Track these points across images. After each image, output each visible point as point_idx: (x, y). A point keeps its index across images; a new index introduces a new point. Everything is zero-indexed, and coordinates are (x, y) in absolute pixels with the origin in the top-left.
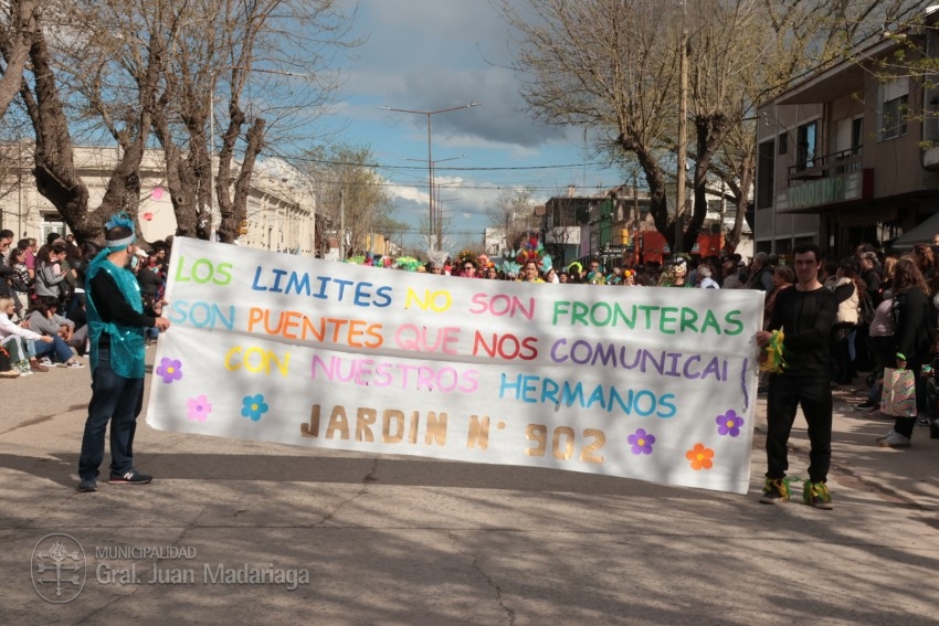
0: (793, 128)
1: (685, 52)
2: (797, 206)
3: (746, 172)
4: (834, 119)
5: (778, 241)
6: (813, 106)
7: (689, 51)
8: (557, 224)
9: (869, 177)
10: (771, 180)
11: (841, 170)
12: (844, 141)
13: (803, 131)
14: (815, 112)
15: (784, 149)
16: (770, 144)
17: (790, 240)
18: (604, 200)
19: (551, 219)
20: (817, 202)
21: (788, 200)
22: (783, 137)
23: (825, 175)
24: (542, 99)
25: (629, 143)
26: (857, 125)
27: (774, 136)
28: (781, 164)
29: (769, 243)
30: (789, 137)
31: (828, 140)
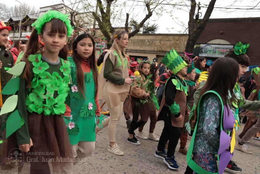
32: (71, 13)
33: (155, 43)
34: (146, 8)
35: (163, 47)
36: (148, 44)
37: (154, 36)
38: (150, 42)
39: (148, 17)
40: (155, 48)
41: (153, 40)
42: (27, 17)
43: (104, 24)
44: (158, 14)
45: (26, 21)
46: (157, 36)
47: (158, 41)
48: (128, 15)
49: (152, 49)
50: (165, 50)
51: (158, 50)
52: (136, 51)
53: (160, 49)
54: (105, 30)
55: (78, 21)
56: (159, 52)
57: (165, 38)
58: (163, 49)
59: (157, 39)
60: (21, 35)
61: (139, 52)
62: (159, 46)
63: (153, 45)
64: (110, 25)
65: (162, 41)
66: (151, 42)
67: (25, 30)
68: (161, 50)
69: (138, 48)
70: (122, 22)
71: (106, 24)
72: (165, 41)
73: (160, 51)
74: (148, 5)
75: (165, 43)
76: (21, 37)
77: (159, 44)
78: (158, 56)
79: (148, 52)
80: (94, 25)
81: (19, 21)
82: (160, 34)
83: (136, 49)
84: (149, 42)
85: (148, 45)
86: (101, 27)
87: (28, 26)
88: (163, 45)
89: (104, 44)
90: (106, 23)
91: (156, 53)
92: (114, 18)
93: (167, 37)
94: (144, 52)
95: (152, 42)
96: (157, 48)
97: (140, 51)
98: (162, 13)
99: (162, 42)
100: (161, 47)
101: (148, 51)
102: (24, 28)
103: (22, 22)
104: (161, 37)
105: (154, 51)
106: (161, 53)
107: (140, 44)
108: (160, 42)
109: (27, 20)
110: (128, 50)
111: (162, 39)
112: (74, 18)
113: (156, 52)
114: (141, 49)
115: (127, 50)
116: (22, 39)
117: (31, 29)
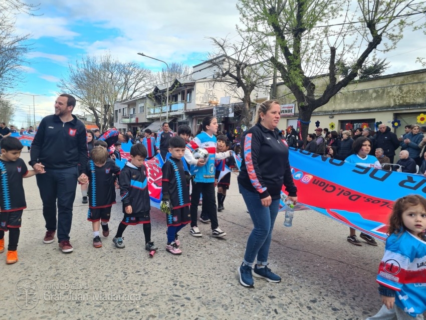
0: (122, 108)
2: (124, 123)
4: (130, 107)
9: (137, 119)
10: (117, 117)
11: (131, 118)
12: (132, 113)
13: (124, 109)
14: (126, 106)
15: (120, 112)
16: (117, 111)
17: (121, 129)
20: (128, 123)
21: (122, 122)
23: (128, 118)
25: (92, 108)
26: (134, 109)
27: (118, 109)
28: (120, 115)
30: (121, 110)
31: (129, 111)
32: (236, 66)
33: (390, 92)
34: (369, 31)
35: (406, 97)
36: (374, 95)
37: (387, 80)
38: (379, 92)
39: (372, 46)
40: (389, 101)
41: (383, 89)
42: (176, 82)
43: (292, 73)
44: (393, 36)
45: (175, 88)
46: (392, 79)
47: (395, 87)
48: (333, 50)
49: (384, 103)
50: (412, 101)
51: (398, 104)
52: (353, 111)
53: (401, 102)
54: (293, 83)
55: (249, 76)
56: (399, 108)
57: (410, 80)
58: (408, 101)
59: (393, 84)
60: (171, 108)
61: (357, 112)
62: (397, 97)
63: (385, 95)
64: (302, 73)
65: (403, 86)
66: (381, 91)
67: (176, 100)
68: (404, 102)
69: (355, 105)
70: (322, 65)
71: (296, 72)
72: (411, 85)
73: (401, 106)
74: (371, 25)
75: (411, 89)
76: (171, 111)
77: (398, 93)
78: (396, 116)
79: (375, 110)
80: (275, 77)
81: (166, 89)
82: (399, 73)
83: (352, 108)
84: (376, 92)
85: (375, 98)
86: (287, 79)
87: (179, 94)
88: (406, 93)
89: (292, 107)
90: (295, 70)
91: (393, 111)
92: (308, 60)
93: (415, 78)
94: (367, 111)
95: (384, 92)
96: (395, 100)
97: (360, 110)
98: (402, 33)
99: (405, 89)
100: (403, 97)
101: (375, 108)
102: (174, 98)
103: (170, 90)
104: (401, 79)
105: (389, 107)
106: (403, 109)
107: (359, 98)
108: (400, 88)
109: (176, 86)
110: (336, 111)
111: (403, 82)
112: (243, 72)
113: (393, 107)
114: (362, 107)
115: (334, 111)
116: (172, 114)
117: (183, 98)
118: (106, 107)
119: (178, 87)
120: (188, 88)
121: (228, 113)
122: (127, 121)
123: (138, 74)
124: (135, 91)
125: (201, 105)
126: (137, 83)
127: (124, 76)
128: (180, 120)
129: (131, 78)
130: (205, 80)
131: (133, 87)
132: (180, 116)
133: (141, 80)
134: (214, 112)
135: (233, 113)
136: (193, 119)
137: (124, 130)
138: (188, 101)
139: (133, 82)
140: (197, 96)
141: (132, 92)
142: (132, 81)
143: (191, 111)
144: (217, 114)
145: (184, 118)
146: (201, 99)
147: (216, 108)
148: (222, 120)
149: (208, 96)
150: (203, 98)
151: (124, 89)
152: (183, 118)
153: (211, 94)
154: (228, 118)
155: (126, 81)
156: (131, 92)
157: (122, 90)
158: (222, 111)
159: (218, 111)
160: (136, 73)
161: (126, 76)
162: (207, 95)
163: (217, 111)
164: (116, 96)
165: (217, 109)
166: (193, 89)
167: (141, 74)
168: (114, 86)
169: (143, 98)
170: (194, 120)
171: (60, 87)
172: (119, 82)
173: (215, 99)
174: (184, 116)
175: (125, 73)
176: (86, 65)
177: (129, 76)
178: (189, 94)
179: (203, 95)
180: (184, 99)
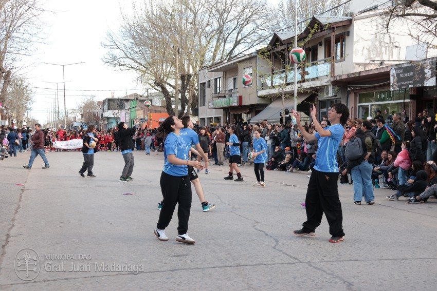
0: (212, 79)
1: (177, 53)
2: (217, 107)
3: (191, 91)
4: (227, 77)
5: (208, 118)
6: (220, 72)
7: (179, 53)
8: (109, 109)
9: (240, 98)
10: (204, 96)
11: (230, 96)
12: (231, 87)
13: (216, 80)
14: (221, 74)
15: (209, 86)
16: (204, 83)
17: (212, 118)
18: (131, 100)
19: (106, 107)
20: (224, 106)
21: (213, 104)
22: (209, 81)
23: (224, 97)
24: (109, 60)
25: (159, 83)
26: (235, 79)
27: (206, 81)
28: (209, 92)
29: (204, 119)
30: (211, 82)
31: (225, 84)
42: (314, 21)
45: (310, 36)
60: (304, 73)
67: (315, 57)
76: (304, 81)
81: (293, 38)
87: (321, 44)
103: (301, 38)
109: (312, 31)
116: (306, 85)
117: (328, 53)
118: (185, 78)
119: (315, 33)
120: (337, 32)
121: (424, 78)
122: (223, 102)
123: (243, 11)
124: (237, 43)
125: (365, 65)
126: (242, 27)
127: (218, 16)
128: (323, 97)
129: (229, 19)
130: (372, 13)
131: (234, 35)
132: (322, 89)
133: (247, 21)
134: (392, 78)
135: (434, 78)
136: (349, 92)
137: (218, 119)
138: (338, 58)
139: (234, 27)
140: (356, 46)
141: (232, 46)
142: (232, 25)
143: (344, 77)
144: (398, 81)
145: (331, 93)
146: (366, 52)
147: (396, 69)
148: (411, 93)
149: (380, 45)
150: (368, 50)
151: (218, 41)
152: (327, 94)
153: (387, 40)
154: (423, 89)
155: (220, 27)
156: (229, 46)
157: (214, 43)
158: (410, 74)
159: (401, 76)
160: (239, 9)
161: (221, 15)
162: (377, 43)
163: (398, 75)
164: (203, 56)
165: (399, 71)
166: (348, 34)
167: (247, 10)
168: (200, 38)
169: (251, 58)
170: (352, 97)
171: (106, 46)
172: (208, 29)
173: (395, 50)
174: (330, 88)
175: (218, 11)
176: (148, 5)
177: (225, 15)
178: (339, 44)
179: (370, 43)
180: (329, 56)
